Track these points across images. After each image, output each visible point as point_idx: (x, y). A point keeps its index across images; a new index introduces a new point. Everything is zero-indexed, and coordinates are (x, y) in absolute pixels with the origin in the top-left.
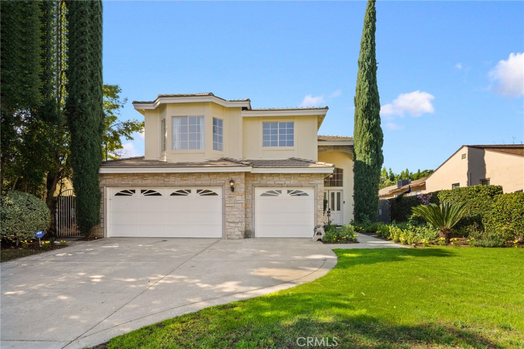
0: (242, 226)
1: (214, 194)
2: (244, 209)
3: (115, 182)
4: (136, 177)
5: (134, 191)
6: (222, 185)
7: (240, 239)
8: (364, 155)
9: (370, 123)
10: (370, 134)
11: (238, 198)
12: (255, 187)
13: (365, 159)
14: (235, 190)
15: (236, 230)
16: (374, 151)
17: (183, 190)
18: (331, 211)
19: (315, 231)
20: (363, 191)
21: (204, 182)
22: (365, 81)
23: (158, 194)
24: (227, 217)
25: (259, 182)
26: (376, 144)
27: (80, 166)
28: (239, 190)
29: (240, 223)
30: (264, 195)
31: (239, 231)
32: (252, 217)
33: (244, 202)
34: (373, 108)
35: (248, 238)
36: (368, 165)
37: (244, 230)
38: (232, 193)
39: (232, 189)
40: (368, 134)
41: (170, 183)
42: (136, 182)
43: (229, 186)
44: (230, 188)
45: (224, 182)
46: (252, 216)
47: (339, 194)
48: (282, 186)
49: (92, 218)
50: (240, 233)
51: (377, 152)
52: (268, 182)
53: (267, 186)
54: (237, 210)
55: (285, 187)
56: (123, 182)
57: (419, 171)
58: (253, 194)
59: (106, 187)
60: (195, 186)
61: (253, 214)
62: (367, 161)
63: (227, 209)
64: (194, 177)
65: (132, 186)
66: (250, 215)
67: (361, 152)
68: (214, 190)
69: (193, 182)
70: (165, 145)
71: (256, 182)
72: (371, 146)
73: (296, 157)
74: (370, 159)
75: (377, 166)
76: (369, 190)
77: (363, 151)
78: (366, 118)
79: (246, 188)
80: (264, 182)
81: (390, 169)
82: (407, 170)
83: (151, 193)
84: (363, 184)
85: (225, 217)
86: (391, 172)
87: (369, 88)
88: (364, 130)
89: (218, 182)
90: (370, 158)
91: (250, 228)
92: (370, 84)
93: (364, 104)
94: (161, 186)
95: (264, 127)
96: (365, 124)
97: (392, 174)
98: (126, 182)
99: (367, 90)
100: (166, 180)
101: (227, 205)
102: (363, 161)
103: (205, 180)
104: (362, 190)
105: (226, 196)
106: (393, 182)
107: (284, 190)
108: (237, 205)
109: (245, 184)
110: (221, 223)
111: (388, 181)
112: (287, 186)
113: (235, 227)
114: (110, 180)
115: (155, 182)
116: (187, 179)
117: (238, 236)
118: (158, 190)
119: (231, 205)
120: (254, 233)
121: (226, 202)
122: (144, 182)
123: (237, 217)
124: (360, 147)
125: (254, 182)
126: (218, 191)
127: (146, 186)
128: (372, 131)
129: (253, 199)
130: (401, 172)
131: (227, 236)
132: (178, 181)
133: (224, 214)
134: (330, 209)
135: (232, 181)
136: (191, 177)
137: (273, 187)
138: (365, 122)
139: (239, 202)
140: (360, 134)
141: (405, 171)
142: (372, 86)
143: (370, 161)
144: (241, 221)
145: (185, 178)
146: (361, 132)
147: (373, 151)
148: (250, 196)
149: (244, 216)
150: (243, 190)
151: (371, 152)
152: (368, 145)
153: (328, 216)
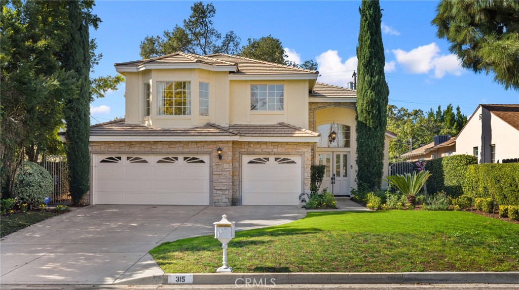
0: (230, 194)
1: (202, 162)
2: (231, 177)
3: (102, 149)
4: (123, 145)
5: (120, 158)
6: (209, 153)
7: (227, 206)
8: (365, 116)
9: (371, 80)
10: (371, 93)
11: (226, 166)
12: (242, 154)
13: (366, 120)
14: (223, 158)
15: (224, 197)
16: (376, 111)
17: (170, 157)
18: (335, 177)
19: (300, 199)
21: (192, 150)
22: (367, 32)
23: (145, 162)
24: (214, 184)
25: (246, 150)
26: (378, 103)
27: (76, 135)
28: (226, 158)
29: (227, 191)
30: (251, 162)
31: (226, 198)
32: (239, 185)
33: (231, 170)
34: (375, 63)
35: (235, 205)
36: (369, 127)
37: (231, 197)
38: (219, 161)
39: (220, 157)
40: (369, 91)
41: (158, 150)
42: (123, 149)
43: (216, 154)
44: (217, 156)
45: (211, 150)
46: (239, 183)
47: (345, 156)
48: (269, 154)
49: (84, 185)
50: (227, 201)
51: (380, 113)
52: (256, 150)
53: (254, 154)
54: (225, 177)
55: (272, 154)
56: (110, 150)
58: (240, 161)
59: (93, 154)
60: (183, 154)
61: (240, 181)
62: (368, 122)
63: (215, 177)
64: (182, 145)
65: (119, 154)
66: (237, 183)
67: (362, 112)
68: (201, 158)
69: (181, 149)
70: (149, 109)
71: (243, 150)
72: (373, 106)
73: (286, 122)
74: (371, 121)
75: (379, 128)
76: (371, 155)
77: (364, 112)
78: (367, 74)
79: (234, 155)
80: (251, 149)
83: (137, 160)
84: (364, 148)
85: (212, 184)
87: (371, 41)
88: (365, 87)
89: (205, 150)
90: (371, 119)
91: (237, 195)
92: (372, 35)
93: (366, 58)
94: (148, 154)
95: (252, 89)
96: (366, 81)
98: (113, 150)
99: (369, 42)
100: (153, 147)
101: (214, 173)
102: (365, 122)
103: (193, 148)
104: (363, 154)
105: (214, 164)
107: (272, 158)
108: (224, 173)
109: (232, 151)
110: (208, 190)
112: (275, 154)
113: (223, 194)
114: (97, 147)
115: (142, 149)
116: (175, 146)
117: (225, 204)
118: (144, 158)
119: (218, 173)
120: (241, 200)
121: (214, 170)
122: (132, 149)
123: (225, 185)
124: (362, 106)
125: (241, 150)
126: (206, 158)
127: (134, 154)
128: (373, 89)
129: (240, 166)
131: (214, 203)
132: (166, 149)
133: (211, 181)
134: (334, 175)
135: (219, 149)
136: (178, 145)
137: (261, 154)
138: (366, 78)
139: (226, 170)
142: (374, 38)
144: (228, 188)
145: (173, 146)
146: (362, 89)
147: (374, 111)
148: (237, 164)
149: (231, 184)
150: (230, 158)
151: (373, 113)
152: (369, 105)
153: (332, 183)
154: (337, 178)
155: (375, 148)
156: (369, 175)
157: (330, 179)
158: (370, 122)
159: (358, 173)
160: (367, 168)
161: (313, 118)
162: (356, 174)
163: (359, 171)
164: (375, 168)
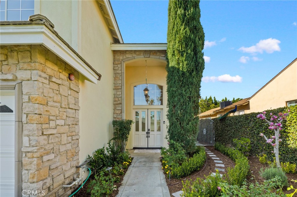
8: (177, 58)
9: (185, 13)
10: (185, 29)
13: (178, 64)
16: (191, 51)
18: (150, 131)
20: (176, 108)
26: (194, 42)
36: (182, 71)
51: (196, 54)
57: (234, 99)
62: (181, 65)
67: (173, 55)
72: (187, 45)
74: (185, 63)
75: (194, 73)
76: (184, 107)
77: (176, 52)
78: (180, 8)
81: (214, 98)
82: (226, 98)
84: (176, 99)
86: (215, 99)
88: (177, 24)
90: (186, 61)
97: (216, 101)
102: (176, 66)
104: (175, 106)
106: (217, 106)
111: (213, 105)
124: (173, 47)
128: (187, 24)
130: (222, 99)
134: (149, 130)
140: (173, 30)
141: (224, 99)
143: (185, 65)
146: (174, 27)
147: (189, 51)
151: (187, 53)
152: (182, 43)
153: (147, 137)
154: (151, 133)
155: (189, 98)
156: (182, 132)
157: (146, 133)
158: (183, 65)
159: (169, 130)
160: (180, 124)
161: (121, 70)
162: (167, 130)
163: (170, 126)
164: (190, 123)
